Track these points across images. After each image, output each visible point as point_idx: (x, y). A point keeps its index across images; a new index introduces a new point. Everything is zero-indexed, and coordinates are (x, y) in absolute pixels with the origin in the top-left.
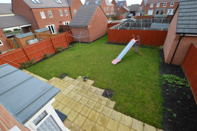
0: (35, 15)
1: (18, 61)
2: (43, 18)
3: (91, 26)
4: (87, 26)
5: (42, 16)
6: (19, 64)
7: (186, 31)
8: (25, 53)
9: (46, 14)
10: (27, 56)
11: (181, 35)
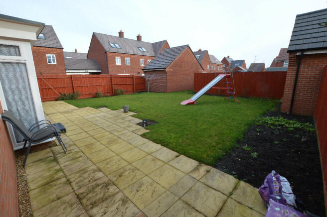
0: (109, 59)
1: (60, 89)
2: (117, 64)
3: (172, 70)
4: (165, 68)
5: (116, 62)
6: (60, 93)
7: (306, 47)
8: (72, 82)
9: (123, 61)
10: (73, 87)
11: (298, 54)
